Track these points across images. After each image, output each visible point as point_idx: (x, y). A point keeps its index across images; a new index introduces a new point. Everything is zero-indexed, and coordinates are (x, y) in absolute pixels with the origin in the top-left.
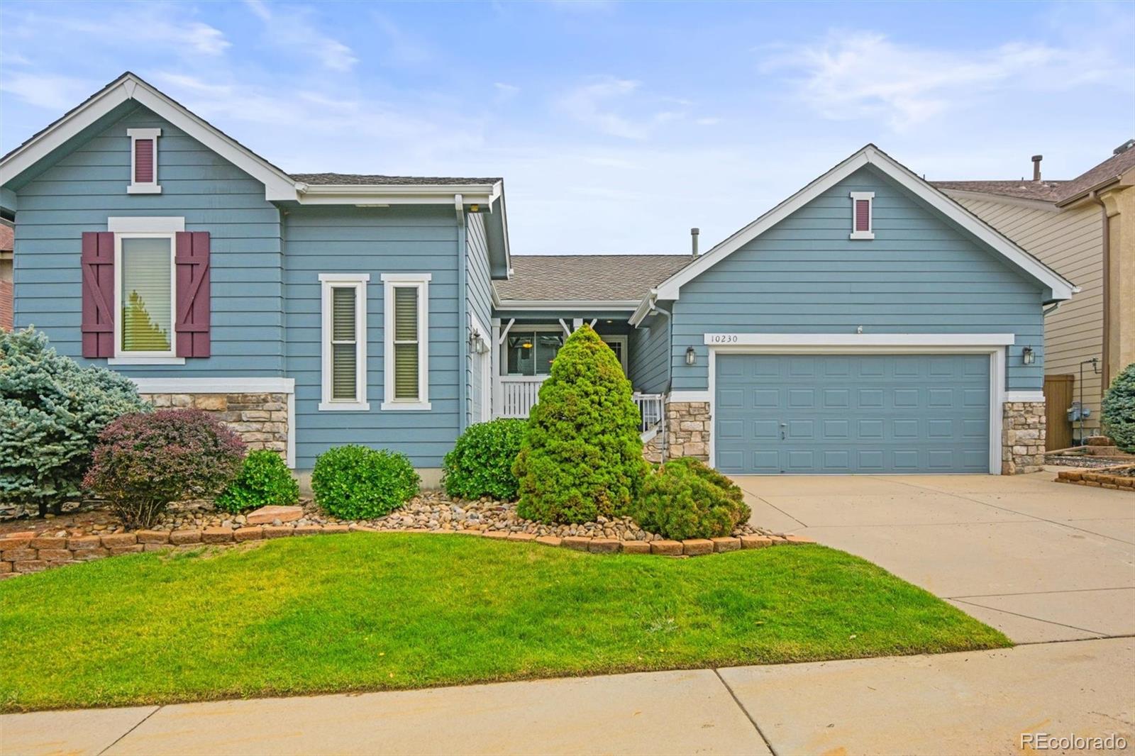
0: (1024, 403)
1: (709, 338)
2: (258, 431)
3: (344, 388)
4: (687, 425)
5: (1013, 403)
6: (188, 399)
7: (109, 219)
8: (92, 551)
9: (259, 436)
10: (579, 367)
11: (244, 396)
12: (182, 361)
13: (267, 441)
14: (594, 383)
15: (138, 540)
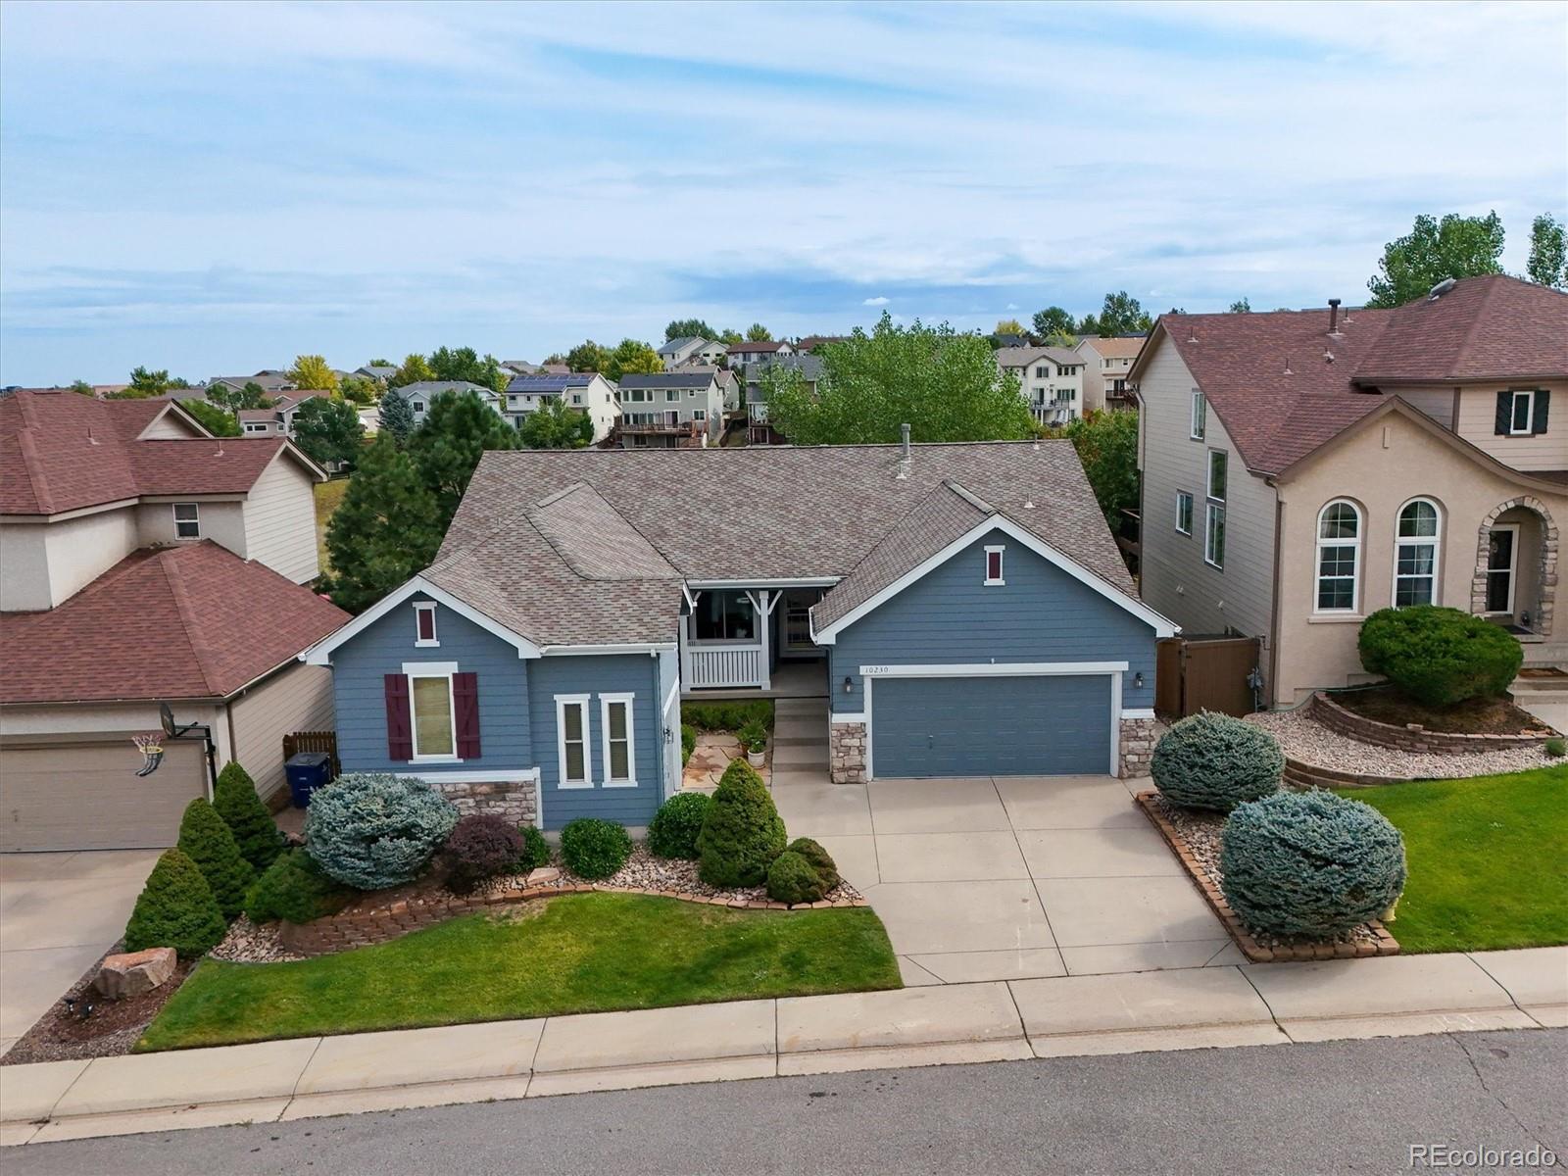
0: (1136, 720)
1: (864, 670)
2: (517, 806)
3: (576, 772)
4: (847, 741)
5: (1126, 720)
6: (467, 786)
7: (403, 664)
8: (444, 914)
9: (518, 810)
10: (735, 793)
11: (507, 783)
12: (461, 761)
13: (524, 813)
14: (743, 804)
15: (468, 904)
